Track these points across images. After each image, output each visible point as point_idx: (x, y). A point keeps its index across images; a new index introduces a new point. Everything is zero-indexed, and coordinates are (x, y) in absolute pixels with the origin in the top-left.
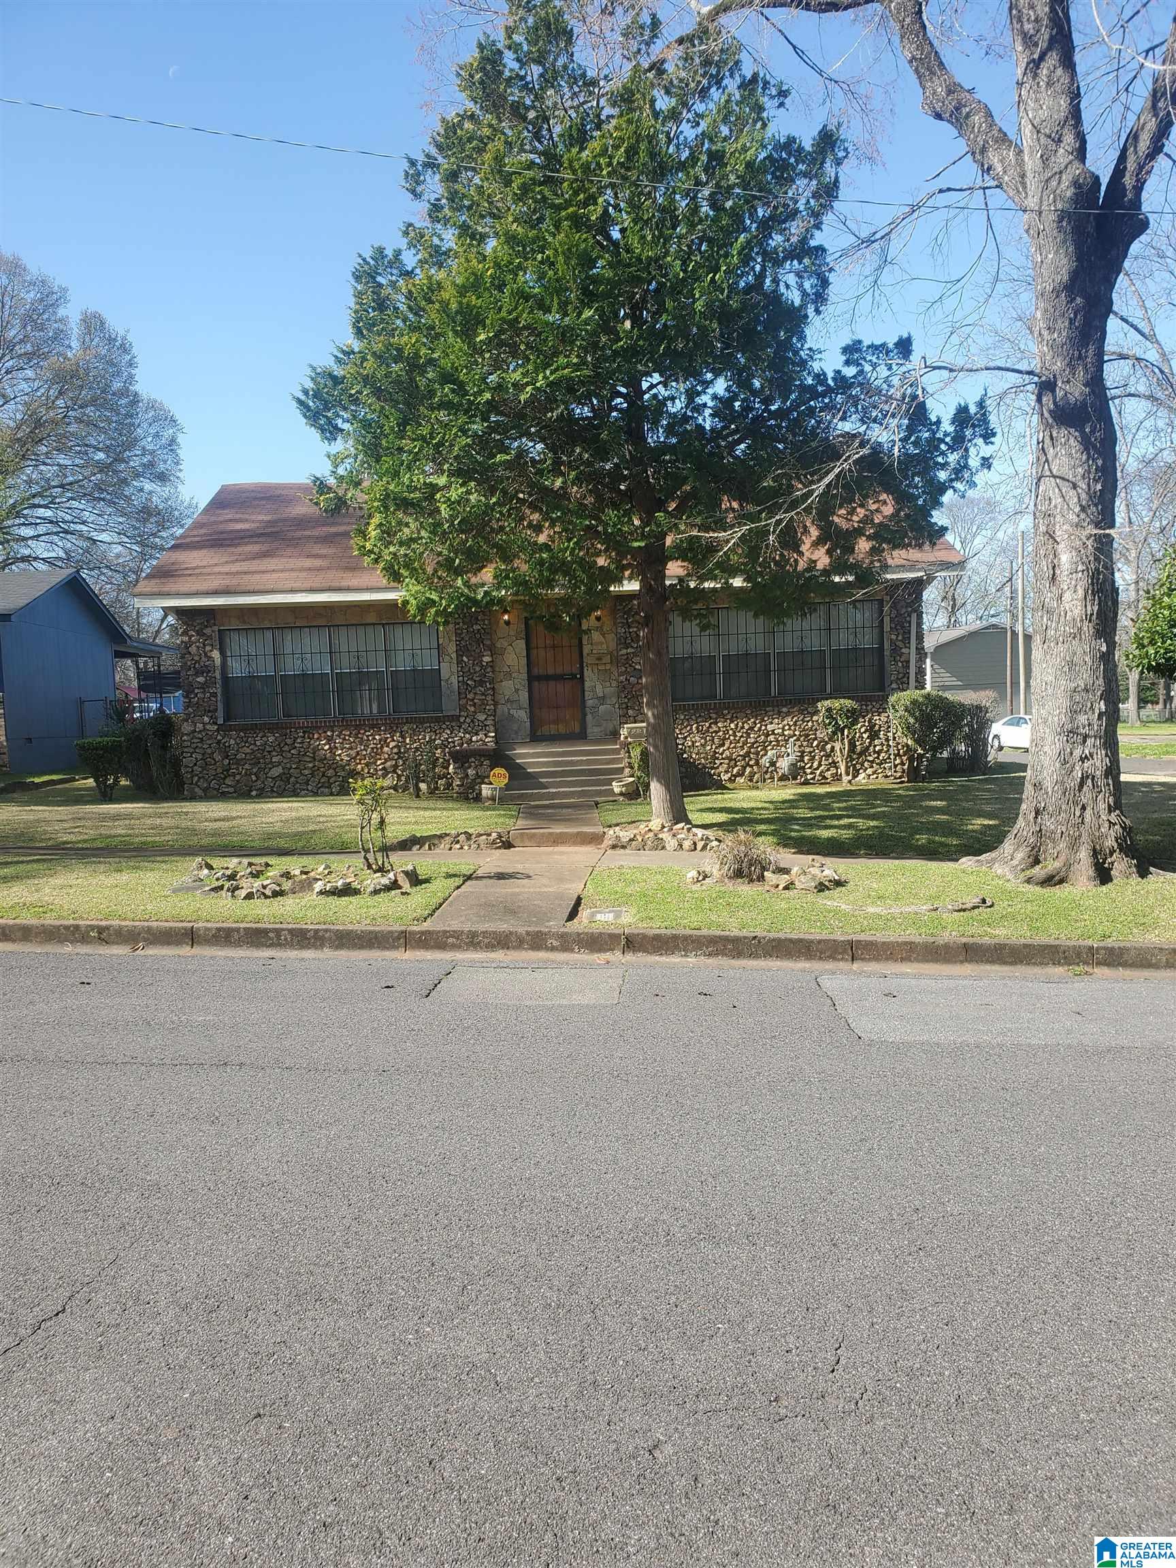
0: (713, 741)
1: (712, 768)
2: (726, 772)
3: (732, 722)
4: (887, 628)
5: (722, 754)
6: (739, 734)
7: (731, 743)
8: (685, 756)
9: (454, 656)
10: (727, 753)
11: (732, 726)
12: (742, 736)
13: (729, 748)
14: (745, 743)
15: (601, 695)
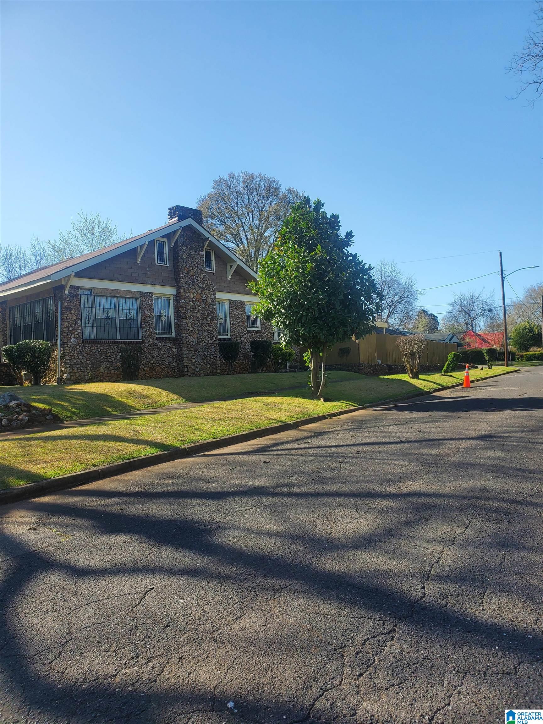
4: (54, 310)
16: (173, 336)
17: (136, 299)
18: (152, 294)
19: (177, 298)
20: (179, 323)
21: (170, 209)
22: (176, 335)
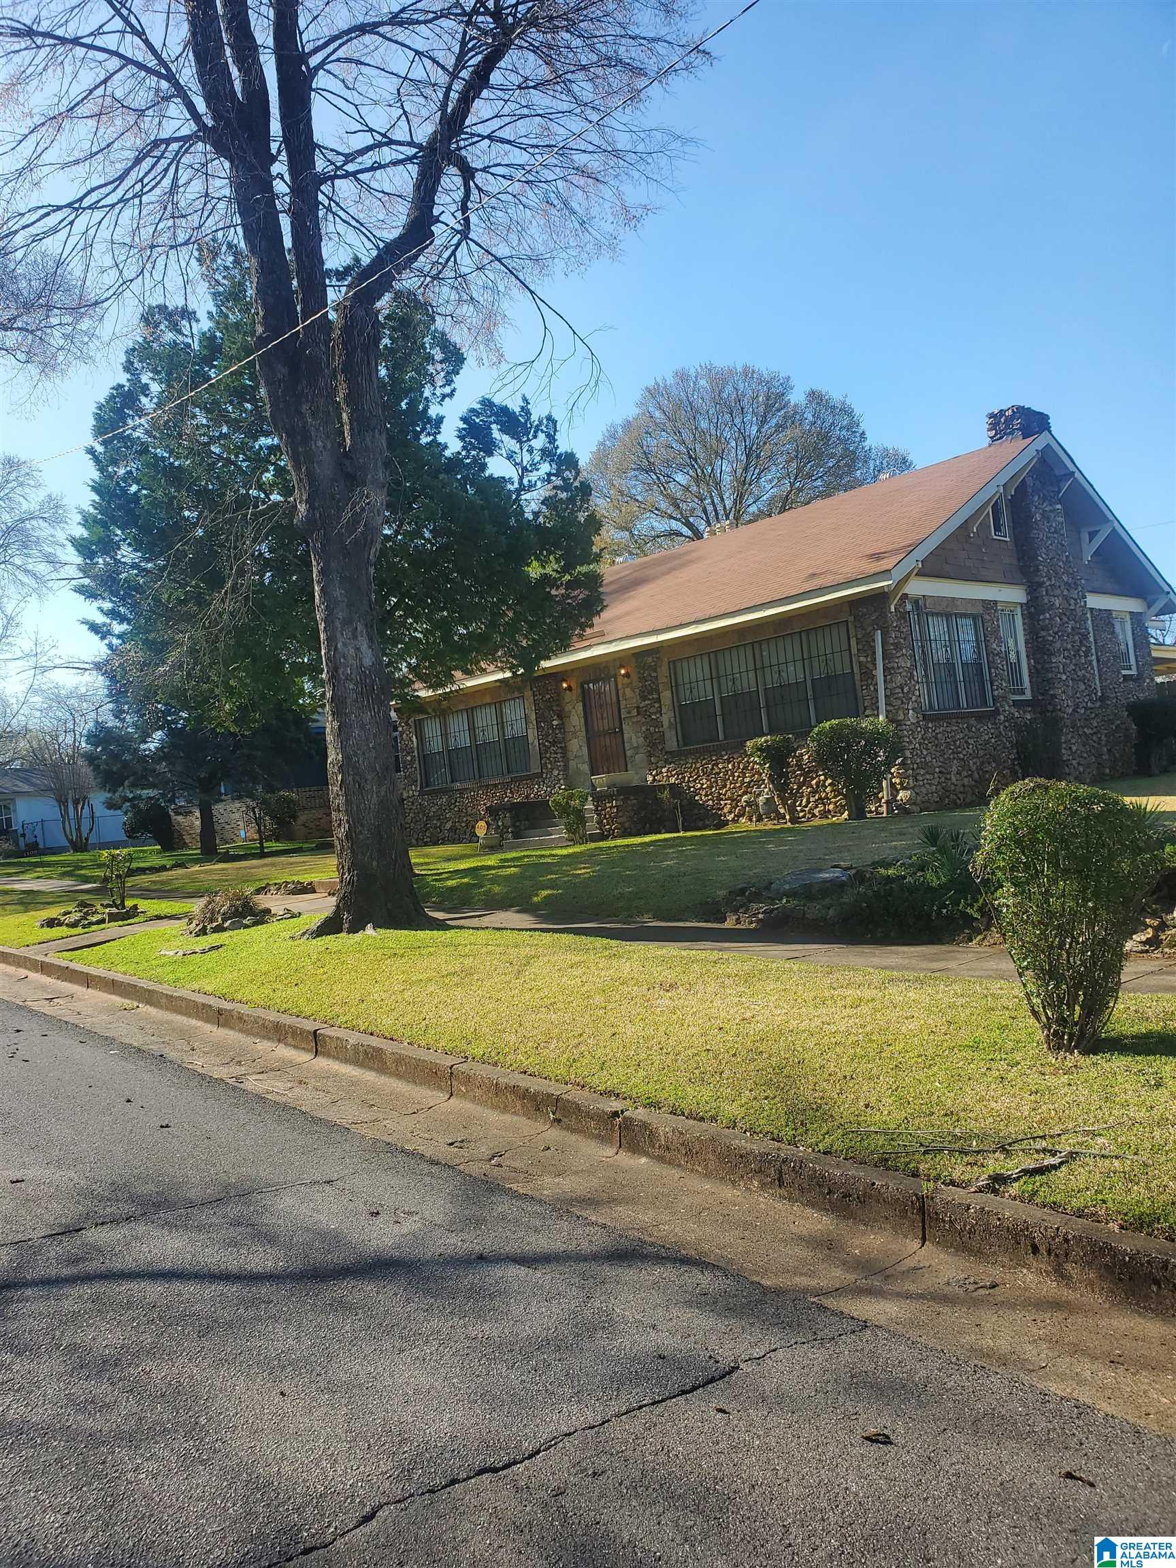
0: (717, 782)
1: (719, 809)
2: (730, 812)
3: (729, 763)
4: (854, 651)
5: (725, 795)
6: (736, 774)
7: (731, 783)
8: (697, 798)
9: (535, 722)
10: (729, 793)
11: (730, 766)
12: (739, 776)
13: (730, 789)
14: (743, 783)
15: (635, 745)
16: (1028, 695)
17: (974, 617)
18: (996, 602)
19: (1032, 610)
20: (1039, 667)
21: (992, 416)
22: (1032, 691)
